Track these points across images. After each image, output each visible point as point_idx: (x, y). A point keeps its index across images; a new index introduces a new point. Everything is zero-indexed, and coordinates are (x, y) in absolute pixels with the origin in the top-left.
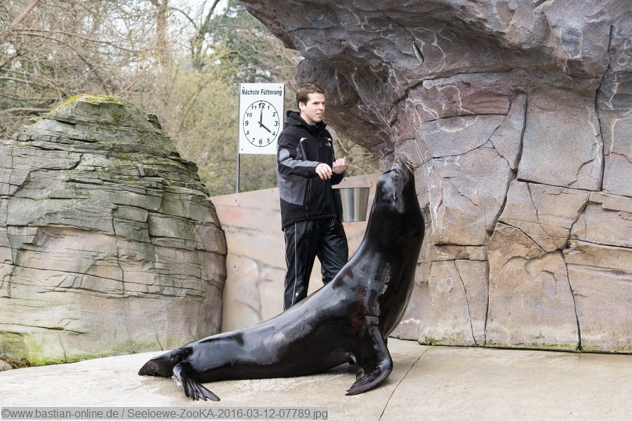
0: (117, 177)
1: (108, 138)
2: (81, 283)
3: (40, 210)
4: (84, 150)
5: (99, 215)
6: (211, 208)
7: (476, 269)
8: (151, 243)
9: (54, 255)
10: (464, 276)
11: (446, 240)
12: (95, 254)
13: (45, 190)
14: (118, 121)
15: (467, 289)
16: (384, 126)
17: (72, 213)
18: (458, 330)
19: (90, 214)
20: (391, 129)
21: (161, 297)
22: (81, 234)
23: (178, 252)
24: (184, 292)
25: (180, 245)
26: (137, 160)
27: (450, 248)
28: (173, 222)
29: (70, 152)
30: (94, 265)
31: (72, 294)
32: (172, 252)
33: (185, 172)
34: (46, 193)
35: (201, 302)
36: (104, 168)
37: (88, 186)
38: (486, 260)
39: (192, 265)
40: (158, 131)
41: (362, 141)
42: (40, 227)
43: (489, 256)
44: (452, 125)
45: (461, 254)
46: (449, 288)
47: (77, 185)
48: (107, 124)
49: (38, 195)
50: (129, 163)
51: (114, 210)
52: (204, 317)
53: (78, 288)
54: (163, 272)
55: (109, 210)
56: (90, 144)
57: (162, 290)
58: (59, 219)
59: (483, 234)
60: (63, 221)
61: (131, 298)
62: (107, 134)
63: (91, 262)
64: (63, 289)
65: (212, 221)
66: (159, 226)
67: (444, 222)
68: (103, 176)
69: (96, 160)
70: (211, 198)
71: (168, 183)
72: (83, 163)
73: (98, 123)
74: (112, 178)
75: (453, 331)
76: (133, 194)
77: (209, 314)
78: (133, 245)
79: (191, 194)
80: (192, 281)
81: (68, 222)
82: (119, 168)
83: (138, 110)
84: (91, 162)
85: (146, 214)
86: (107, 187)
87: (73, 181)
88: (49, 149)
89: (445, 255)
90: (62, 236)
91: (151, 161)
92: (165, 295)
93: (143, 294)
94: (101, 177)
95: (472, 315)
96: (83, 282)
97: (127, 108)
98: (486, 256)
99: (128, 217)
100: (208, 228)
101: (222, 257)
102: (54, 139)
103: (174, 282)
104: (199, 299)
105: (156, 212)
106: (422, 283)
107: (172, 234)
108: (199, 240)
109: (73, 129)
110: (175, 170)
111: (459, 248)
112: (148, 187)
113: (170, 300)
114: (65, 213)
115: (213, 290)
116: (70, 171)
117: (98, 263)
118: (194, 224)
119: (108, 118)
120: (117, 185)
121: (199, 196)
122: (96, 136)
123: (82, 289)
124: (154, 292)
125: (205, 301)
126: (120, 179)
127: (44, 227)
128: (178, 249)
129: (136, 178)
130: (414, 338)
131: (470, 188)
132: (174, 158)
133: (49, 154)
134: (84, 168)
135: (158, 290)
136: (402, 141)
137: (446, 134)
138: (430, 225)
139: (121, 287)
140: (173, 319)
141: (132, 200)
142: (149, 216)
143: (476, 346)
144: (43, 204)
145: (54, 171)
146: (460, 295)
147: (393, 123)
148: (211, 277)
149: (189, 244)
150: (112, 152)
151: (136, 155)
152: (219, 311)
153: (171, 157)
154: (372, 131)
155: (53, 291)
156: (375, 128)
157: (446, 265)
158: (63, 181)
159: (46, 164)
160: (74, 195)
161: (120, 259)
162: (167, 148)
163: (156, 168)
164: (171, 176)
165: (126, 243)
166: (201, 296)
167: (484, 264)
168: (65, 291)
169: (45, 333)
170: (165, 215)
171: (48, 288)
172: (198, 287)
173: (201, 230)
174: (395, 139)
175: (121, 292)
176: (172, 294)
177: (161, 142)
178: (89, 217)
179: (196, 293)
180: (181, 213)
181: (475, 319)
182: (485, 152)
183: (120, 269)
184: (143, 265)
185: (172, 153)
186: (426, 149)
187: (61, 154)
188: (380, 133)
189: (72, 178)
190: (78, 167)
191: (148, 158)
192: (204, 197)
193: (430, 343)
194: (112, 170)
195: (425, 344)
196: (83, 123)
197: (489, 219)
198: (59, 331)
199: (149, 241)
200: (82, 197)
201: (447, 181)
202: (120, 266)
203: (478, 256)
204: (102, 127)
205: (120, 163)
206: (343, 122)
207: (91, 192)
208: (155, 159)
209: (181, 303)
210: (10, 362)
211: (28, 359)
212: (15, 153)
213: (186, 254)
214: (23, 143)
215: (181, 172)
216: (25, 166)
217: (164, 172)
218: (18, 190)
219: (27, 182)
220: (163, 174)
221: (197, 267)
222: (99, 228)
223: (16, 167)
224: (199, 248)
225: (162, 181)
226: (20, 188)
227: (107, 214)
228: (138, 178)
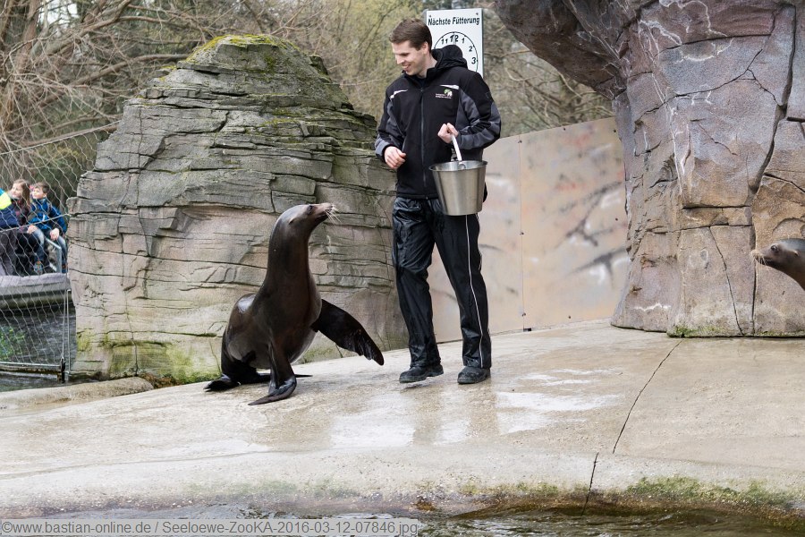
0: (275, 138)
1: (260, 90)
2: (235, 276)
3: (178, 186)
4: (230, 107)
5: (253, 189)
7: (738, 237)
9: (198, 242)
10: (723, 247)
11: (697, 201)
12: (251, 238)
13: (183, 160)
14: (272, 67)
15: (727, 263)
16: (612, 57)
17: (219, 187)
18: (717, 316)
19: (242, 188)
20: (621, 61)
21: (337, 289)
22: (232, 214)
23: (356, 231)
24: (366, 282)
26: (298, 115)
27: (703, 211)
28: (348, 194)
29: (213, 110)
30: (250, 253)
31: (224, 291)
32: (347, 231)
33: (361, 128)
34: (186, 163)
35: (388, 294)
36: (256, 128)
37: (238, 152)
38: (751, 225)
39: (374, 247)
40: (325, 77)
41: (585, 77)
42: (179, 207)
43: (754, 220)
44: (699, 52)
45: (718, 219)
46: (704, 263)
47: (224, 151)
48: (259, 71)
49: (176, 167)
50: (288, 120)
51: (272, 181)
52: (392, 312)
53: (230, 283)
54: (337, 257)
55: (266, 182)
56: (238, 98)
57: (337, 281)
58: (204, 196)
59: (745, 191)
60: (208, 198)
62: (259, 84)
63: (246, 249)
64: (213, 285)
66: (330, 199)
67: (694, 179)
68: (256, 138)
69: (247, 118)
71: (340, 143)
72: (231, 123)
73: (247, 70)
74: (267, 141)
75: (712, 318)
76: (295, 159)
79: (369, 156)
80: (375, 267)
81: (214, 198)
82: (276, 127)
83: (297, 52)
84: (240, 121)
85: (314, 184)
86: (263, 153)
87: (219, 146)
88: (187, 108)
89: (697, 221)
90: (208, 217)
91: (317, 116)
92: (343, 287)
94: (254, 140)
95: (736, 297)
96: (238, 275)
97: (283, 50)
98: (750, 220)
99: (290, 189)
102: (192, 94)
103: (352, 270)
104: (384, 290)
105: (326, 181)
106: (669, 257)
107: (348, 209)
108: (382, 215)
109: (216, 81)
110: (347, 126)
111: (715, 210)
112: (315, 150)
113: (348, 292)
114: (210, 187)
116: (214, 134)
117: (255, 249)
118: (375, 194)
119: (260, 63)
120: (275, 149)
122: (245, 88)
123: (236, 283)
124: (327, 283)
126: (278, 141)
127: (185, 206)
128: (355, 227)
129: (298, 138)
130: (662, 329)
131: (725, 133)
132: (346, 110)
133: (187, 114)
134: (231, 129)
135: (333, 280)
136: (637, 76)
137: (692, 64)
138: (676, 183)
141: (294, 167)
142: (316, 187)
143: (742, 336)
144: (182, 178)
145: (194, 135)
146: (718, 270)
147: (623, 54)
149: (369, 221)
150: (266, 107)
151: (298, 110)
153: (342, 110)
154: (597, 65)
155: (200, 287)
156: (601, 60)
157: (699, 234)
158: (207, 147)
159: (183, 127)
160: (221, 164)
162: (336, 98)
163: (323, 125)
164: (343, 135)
166: (387, 286)
167: (748, 230)
168: (215, 287)
169: (192, 342)
170: (337, 184)
171: (194, 284)
172: (384, 274)
173: (384, 201)
174: (627, 73)
176: (351, 285)
177: (329, 92)
178: (241, 191)
179: (381, 282)
180: (357, 181)
181: (739, 301)
182: (744, 84)
184: (312, 250)
185: (343, 104)
186: (667, 84)
187: (203, 112)
188: (607, 67)
189: (217, 142)
190: (225, 129)
191: (312, 112)
193: (682, 334)
194: (267, 130)
195: (676, 337)
196: (228, 72)
197: (752, 170)
198: (208, 338)
200: (231, 166)
201: (696, 126)
203: (740, 220)
204: (252, 75)
205: (278, 121)
206: (559, 54)
207: (243, 160)
208: (322, 113)
209: (363, 296)
210: (150, 381)
211: (173, 375)
212: (143, 115)
213: (367, 233)
214: (154, 101)
215: (355, 127)
216: (158, 131)
217: (334, 129)
218: (150, 161)
219: (161, 150)
220: (333, 132)
221: (382, 248)
222: (255, 205)
223: (147, 132)
224: (383, 225)
225: (332, 141)
226: (153, 158)
227: (264, 187)
228: (301, 139)
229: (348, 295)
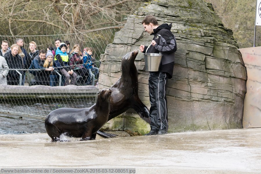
0: (190, 36)
1: (185, 15)
2: (168, 93)
4: (172, 21)
6: (240, 54)
8: (206, 72)
14: (191, 6)
21: (211, 101)
23: (221, 78)
24: (223, 99)
25: (222, 74)
26: (200, 27)
28: (219, 62)
29: (164, 22)
30: (175, 83)
32: (217, 77)
33: (226, 35)
35: (232, 105)
36: (182, 31)
39: (228, 85)
40: (213, 12)
48: (185, 7)
50: (196, 28)
51: (187, 54)
52: (233, 113)
54: (212, 88)
55: (185, 54)
56: (176, 18)
57: (211, 98)
61: (195, 101)
62: (185, 13)
65: (240, 62)
66: (211, 63)
68: (182, 35)
69: (179, 27)
70: (239, 49)
71: (217, 40)
73: (180, 6)
74: (186, 37)
76: (197, 46)
77: (236, 112)
78: (197, 73)
79: (229, 47)
80: (228, 94)
82: (190, 31)
84: (176, 28)
85: (204, 56)
86: (184, 41)
91: (208, 28)
92: (213, 101)
93: (201, 99)
94: (181, 36)
99: (194, 58)
100: (237, 65)
101: (244, 81)
102: (156, 15)
103: (218, 94)
104: (230, 104)
105: (210, 56)
107: (218, 68)
108: (232, 72)
109: (167, 10)
110: (220, 33)
112: (206, 42)
115: (238, 98)
118: (230, 63)
119: (186, 4)
120: (189, 40)
121: (233, 48)
122: (179, 14)
123: (169, 95)
124: (207, 98)
125: (234, 105)
126: (191, 37)
128: (220, 76)
129: (199, 37)
132: (220, 27)
135: (209, 98)
139: (189, 95)
140: (217, 114)
141: (197, 49)
142: (206, 58)
148: (238, 92)
149: (226, 74)
150: (187, 22)
151: (199, 25)
152: (242, 110)
153: (219, 26)
161: (189, 80)
162: (217, 21)
163: (210, 32)
164: (218, 37)
165: (193, 72)
166: (232, 102)
170: (214, 57)
172: (231, 97)
173: (233, 67)
175: (189, 98)
176: (217, 100)
177: (213, 17)
179: (229, 100)
183: (189, 86)
184: (201, 84)
185: (219, 24)
191: (206, 26)
192: (235, 48)
194: (187, 32)
196: (172, 7)
199: (205, 71)
202: (189, 84)
204: (182, 9)
205: (191, 28)
208: (210, 27)
209: (222, 105)
210: (129, 133)
211: (139, 131)
212: (135, 22)
213: (225, 79)
214: (140, 17)
215: (224, 34)
216: (141, 29)
217: (215, 34)
218: (137, 41)
219: (141, 37)
220: (214, 35)
221: (231, 86)
222: (179, 63)
223: (136, 29)
224: (232, 76)
225: (214, 39)
226: (138, 40)
227: (183, 56)
228: (201, 37)
229: (215, 104)
